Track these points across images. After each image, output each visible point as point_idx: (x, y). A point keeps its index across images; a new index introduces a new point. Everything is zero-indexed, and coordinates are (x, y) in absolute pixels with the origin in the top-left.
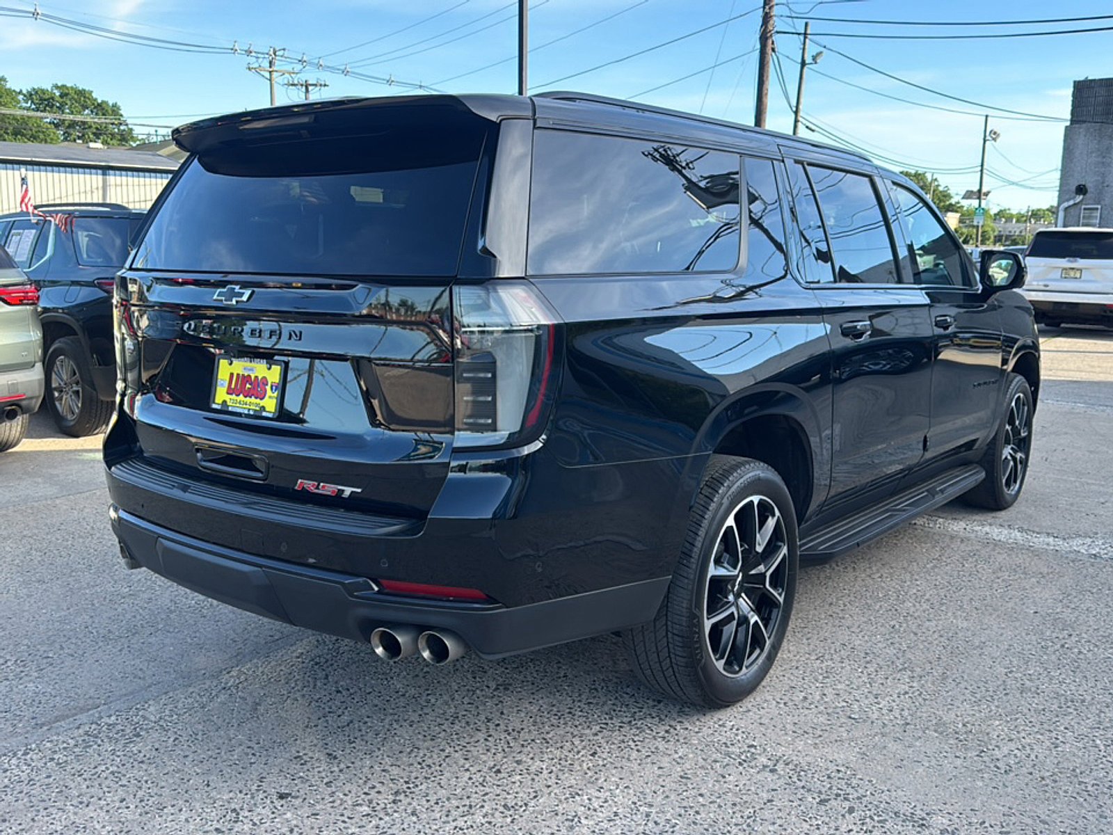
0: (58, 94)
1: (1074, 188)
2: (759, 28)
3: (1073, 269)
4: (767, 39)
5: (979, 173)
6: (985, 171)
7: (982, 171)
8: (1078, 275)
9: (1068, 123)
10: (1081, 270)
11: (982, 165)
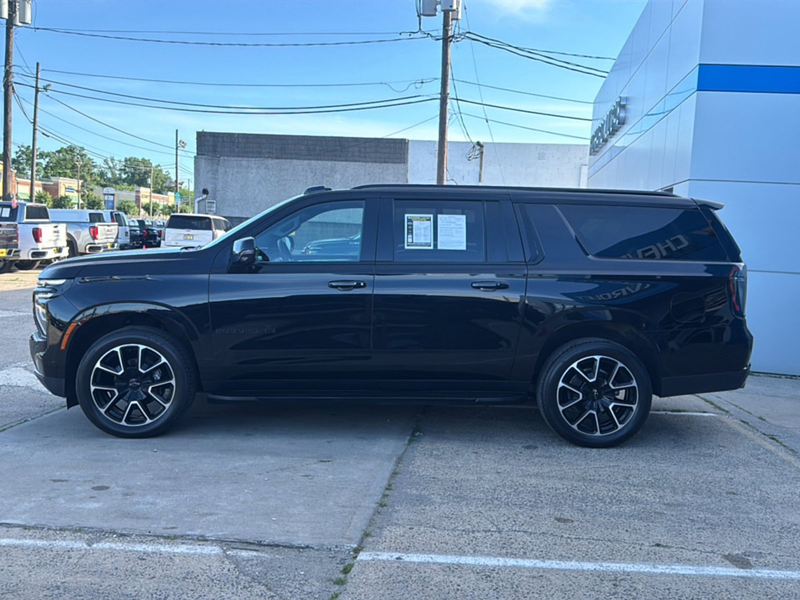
1: (201, 191)
2: (2, 80)
3: (189, 235)
4: (8, 86)
5: (175, 169)
6: (179, 168)
7: (177, 167)
8: (191, 238)
9: (196, 155)
10: (192, 235)
11: (176, 164)
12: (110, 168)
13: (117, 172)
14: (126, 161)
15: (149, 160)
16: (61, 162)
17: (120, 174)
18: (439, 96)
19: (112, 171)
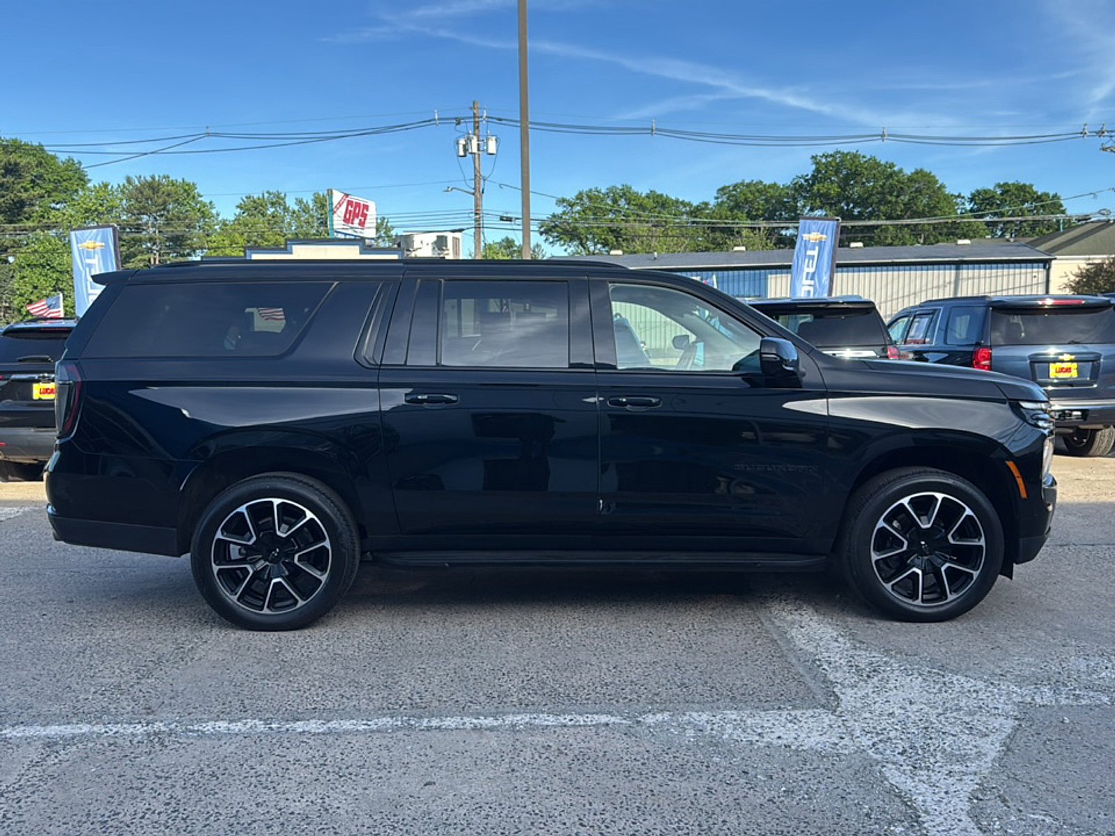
0: (999, 192)
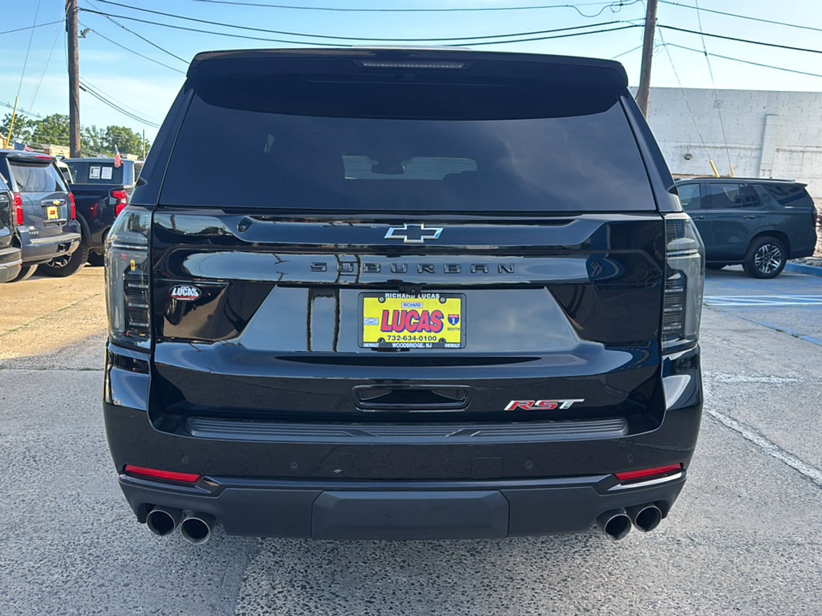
12: (92, 136)
13: (99, 141)
14: (108, 129)
15: (130, 129)
16: (49, 130)
17: (102, 143)
18: (643, 22)
19: (93, 140)
